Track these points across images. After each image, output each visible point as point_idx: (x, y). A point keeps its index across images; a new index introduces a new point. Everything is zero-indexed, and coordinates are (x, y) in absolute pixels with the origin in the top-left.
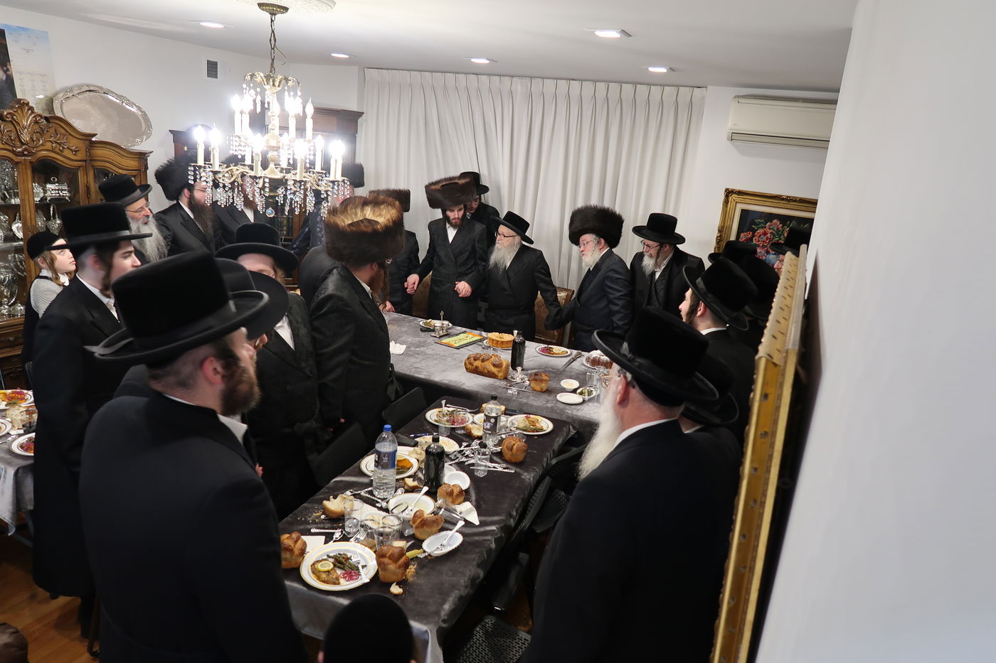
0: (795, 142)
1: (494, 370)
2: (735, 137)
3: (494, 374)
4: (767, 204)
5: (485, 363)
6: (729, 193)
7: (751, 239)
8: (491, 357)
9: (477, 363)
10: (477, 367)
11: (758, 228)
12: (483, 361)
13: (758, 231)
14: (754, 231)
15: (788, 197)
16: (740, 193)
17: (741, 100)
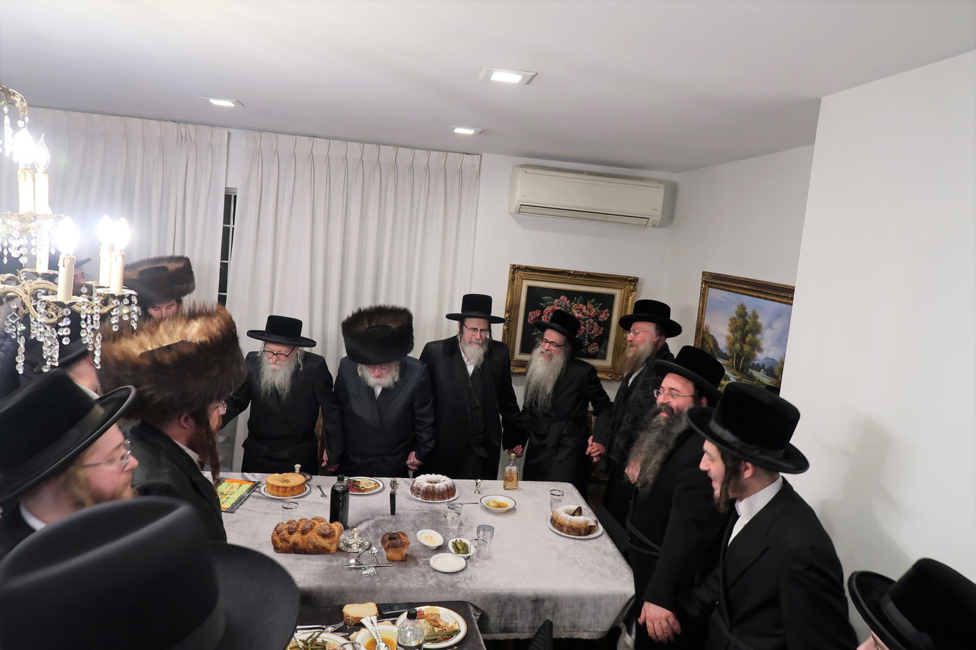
0: (583, 215)
1: (324, 543)
2: (524, 209)
3: (324, 548)
4: (554, 279)
5: (309, 534)
6: (515, 269)
7: (540, 317)
8: (314, 524)
9: (296, 537)
10: (295, 544)
11: (547, 306)
12: (304, 532)
13: (547, 309)
14: (542, 309)
15: (575, 272)
16: (527, 269)
17: (528, 170)
